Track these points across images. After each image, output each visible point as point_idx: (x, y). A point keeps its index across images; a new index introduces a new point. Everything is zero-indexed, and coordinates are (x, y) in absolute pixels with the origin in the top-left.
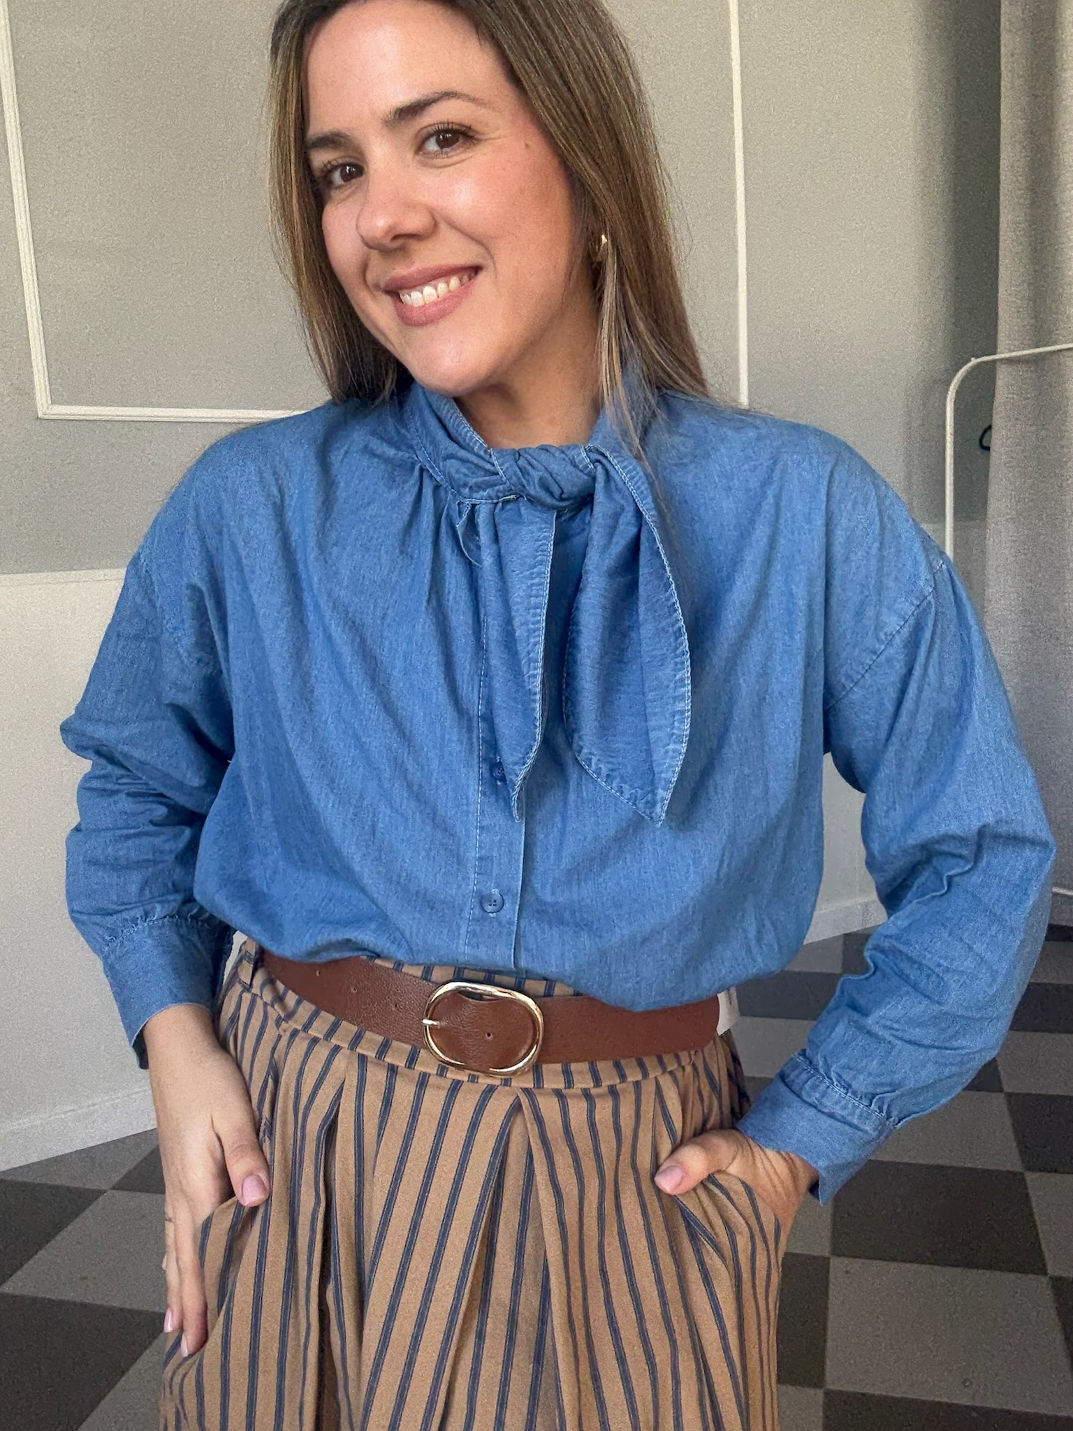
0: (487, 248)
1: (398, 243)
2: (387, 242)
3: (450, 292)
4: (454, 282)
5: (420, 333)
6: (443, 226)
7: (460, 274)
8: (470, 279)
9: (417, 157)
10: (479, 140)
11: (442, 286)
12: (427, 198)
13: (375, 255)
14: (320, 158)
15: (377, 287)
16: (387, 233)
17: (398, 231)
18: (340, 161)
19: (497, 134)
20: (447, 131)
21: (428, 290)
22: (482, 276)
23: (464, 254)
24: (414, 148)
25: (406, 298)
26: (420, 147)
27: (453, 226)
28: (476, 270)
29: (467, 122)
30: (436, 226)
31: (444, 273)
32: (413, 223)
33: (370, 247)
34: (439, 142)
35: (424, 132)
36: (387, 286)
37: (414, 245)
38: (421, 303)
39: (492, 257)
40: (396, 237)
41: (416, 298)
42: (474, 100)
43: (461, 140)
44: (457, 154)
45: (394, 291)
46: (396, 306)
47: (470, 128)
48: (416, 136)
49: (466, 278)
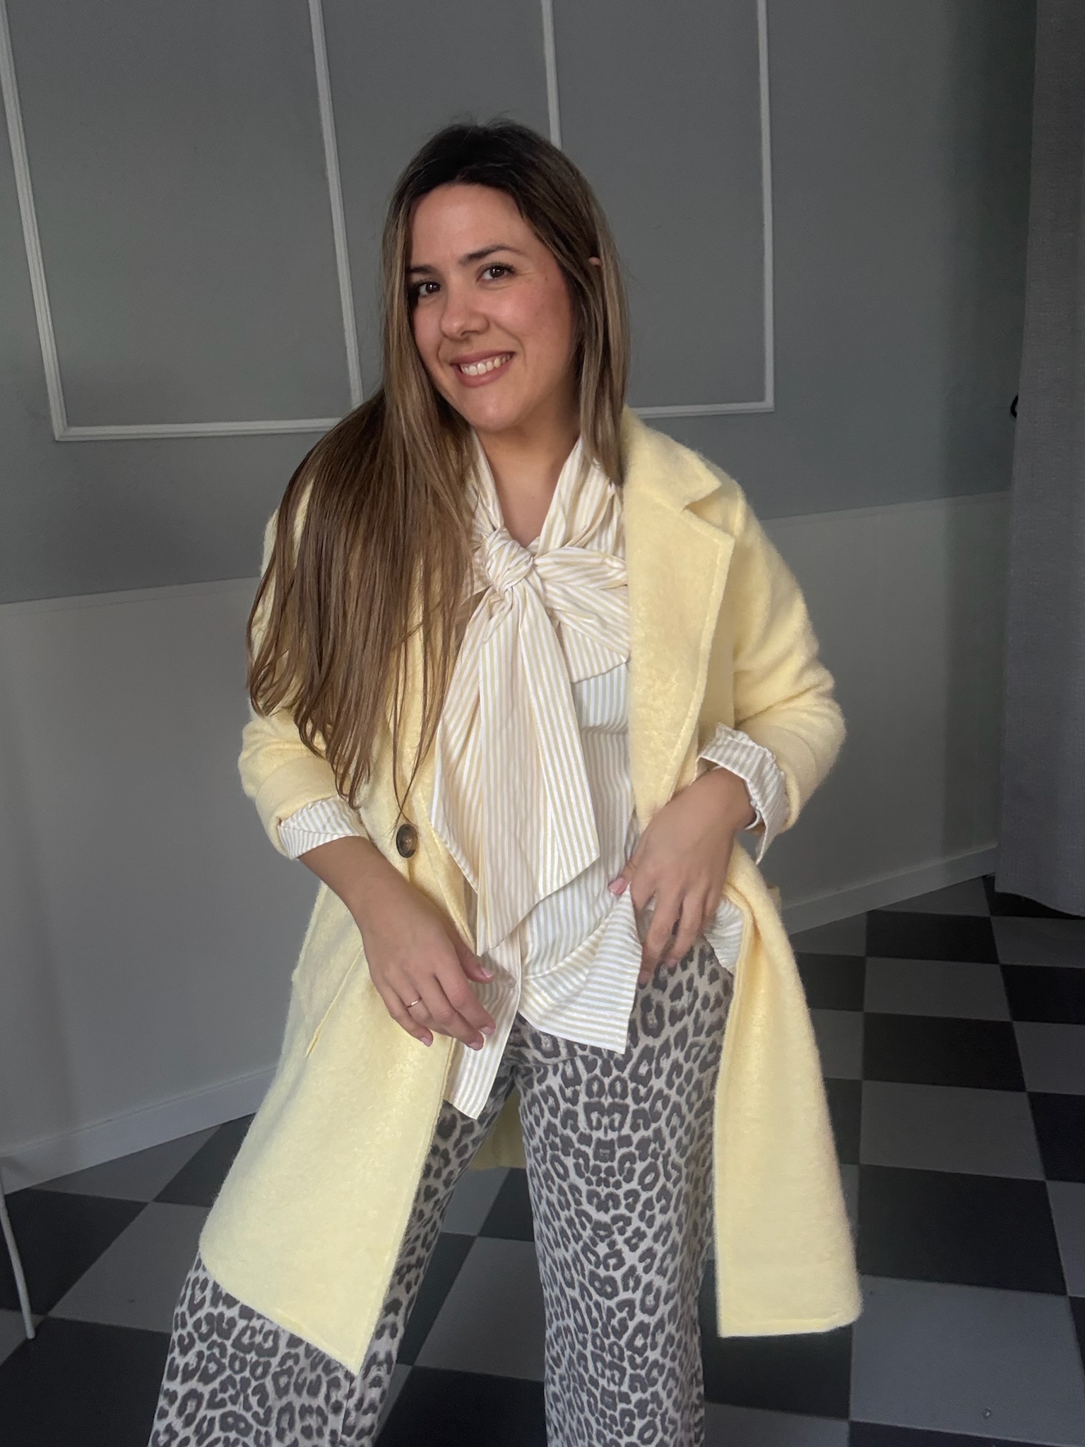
1: (465, 336)
2: (457, 335)
3: (495, 368)
4: (497, 362)
5: (473, 393)
6: (493, 326)
7: (500, 357)
8: (508, 360)
9: (478, 283)
10: (518, 275)
11: (489, 364)
12: (482, 309)
13: (446, 341)
14: (417, 278)
15: (445, 361)
16: (458, 330)
17: (465, 329)
18: (428, 280)
19: (527, 272)
20: (497, 268)
21: (480, 365)
22: (515, 360)
23: (505, 344)
24: (475, 279)
25: (465, 369)
26: (480, 278)
27: (499, 326)
28: (512, 354)
29: (511, 264)
30: (488, 327)
31: (491, 355)
32: (475, 324)
33: (445, 337)
34: (491, 273)
35: (485, 268)
36: (452, 361)
37: (474, 337)
38: (475, 373)
39: (522, 346)
40: (464, 333)
41: (472, 370)
42: (516, 251)
43: (506, 273)
44: (503, 282)
45: (457, 365)
46: (457, 375)
47: (512, 267)
48: (478, 271)
49: (505, 359)
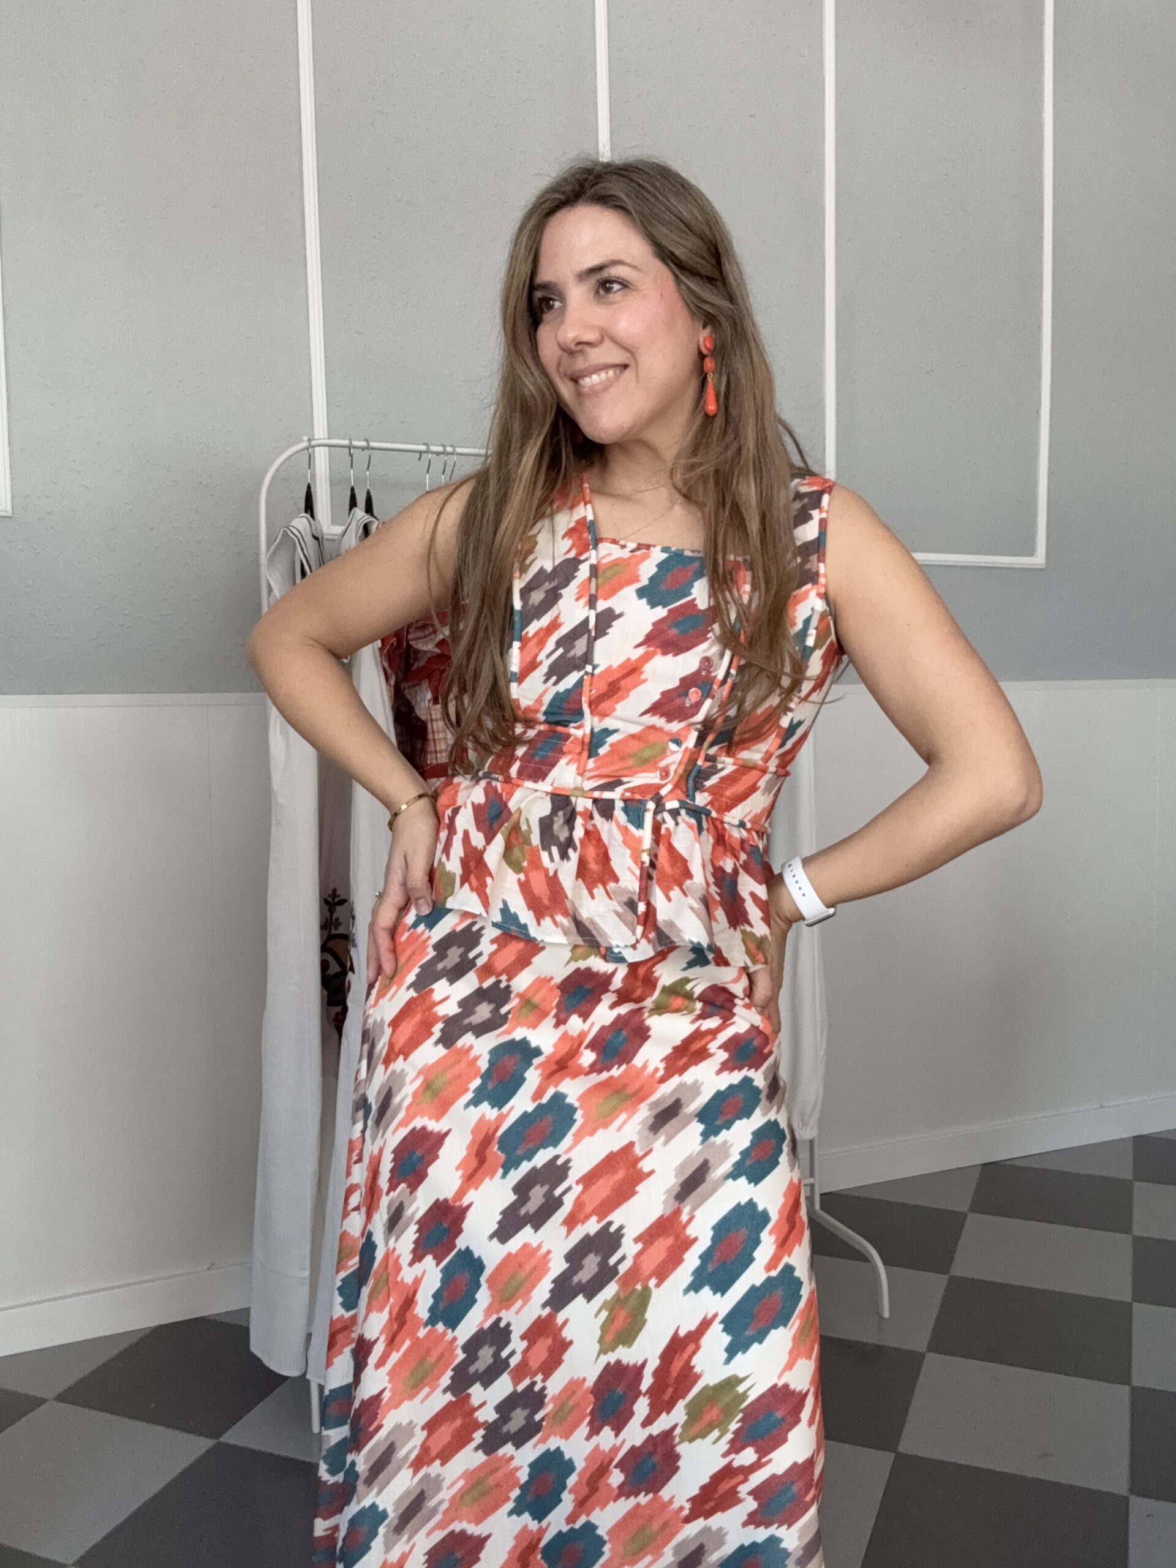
0: (632, 354)
1: (579, 347)
2: (572, 346)
3: (608, 378)
4: (611, 373)
5: (588, 402)
6: (607, 340)
7: (616, 369)
8: (621, 372)
11: (603, 375)
12: (601, 323)
13: (565, 354)
14: (538, 298)
15: (566, 375)
16: (573, 340)
17: (580, 341)
19: (646, 286)
21: (595, 377)
22: (628, 372)
23: (619, 357)
24: (593, 294)
25: (582, 382)
26: (596, 291)
27: (613, 339)
30: (602, 341)
31: (607, 367)
32: (590, 336)
33: (564, 350)
36: (570, 375)
37: (588, 349)
38: (590, 384)
39: (635, 359)
40: (579, 343)
41: (589, 382)
42: (632, 265)
45: (574, 379)
46: (576, 387)
47: (628, 282)
48: (594, 285)
49: (618, 371)
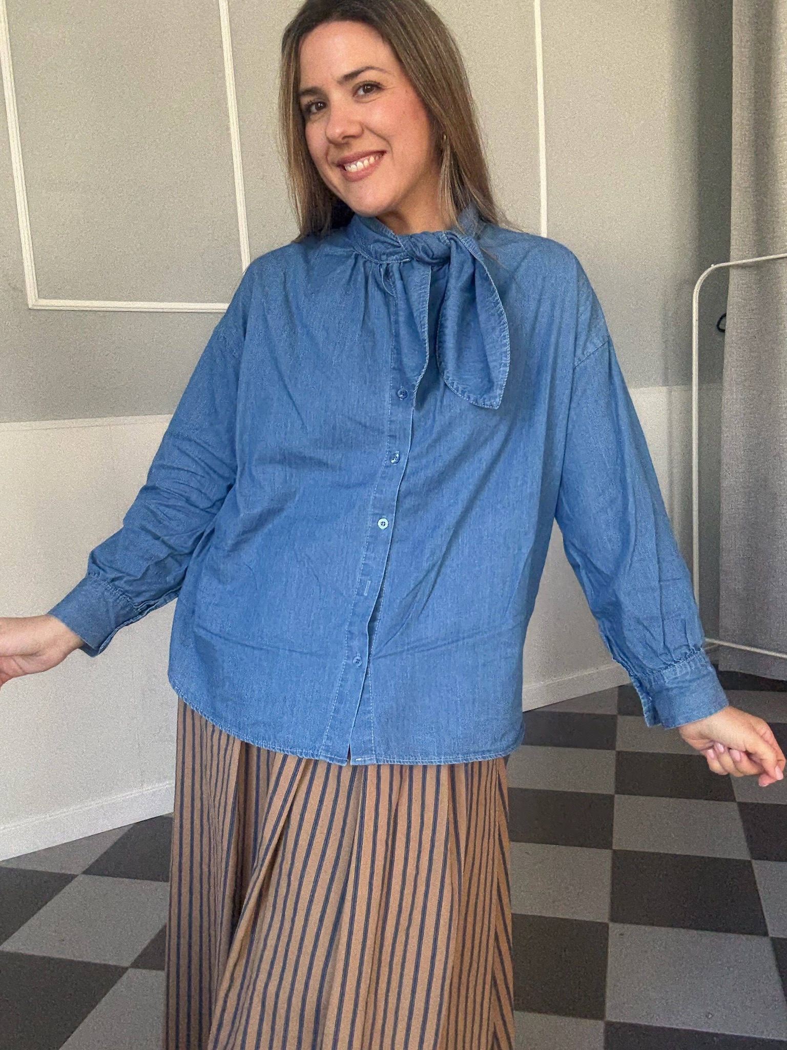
0: (388, 142)
1: (346, 140)
2: (340, 140)
3: (370, 164)
4: (372, 159)
5: (355, 186)
6: (366, 132)
7: (375, 155)
8: (380, 158)
9: (355, 98)
10: (384, 90)
11: (366, 162)
12: (359, 118)
13: (332, 146)
14: (305, 100)
15: (333, 163)
16: (339, 137)
17: (346, 135)
18: (316, 101)
19: (392, 86)
20: (368, 85)
21: (359, 164)
22: (386, 156)
23: (376, 145)
24: (352, 94)
25: (348, 168)
26: (355, 92)
27: (372, 131)
28: (382, 153)
29: (378, 81)
30: (363, 130)
31: (368, 155)
32: (353, 130)
33: (331, 143)
34: (364, 91)
35: (358, 86)
36: (338, 162)
37: (352, 141)
38: (355, 170)
39: (390, 145)
40: (345, 137)
41: (354, 168)
42: (381, 70)
43: (375, 89)
44: (373, 96)
45: (341, 166)
46: (342, 172)
47: (379, 83)
48: (353, 88)
49: (377, 158)
